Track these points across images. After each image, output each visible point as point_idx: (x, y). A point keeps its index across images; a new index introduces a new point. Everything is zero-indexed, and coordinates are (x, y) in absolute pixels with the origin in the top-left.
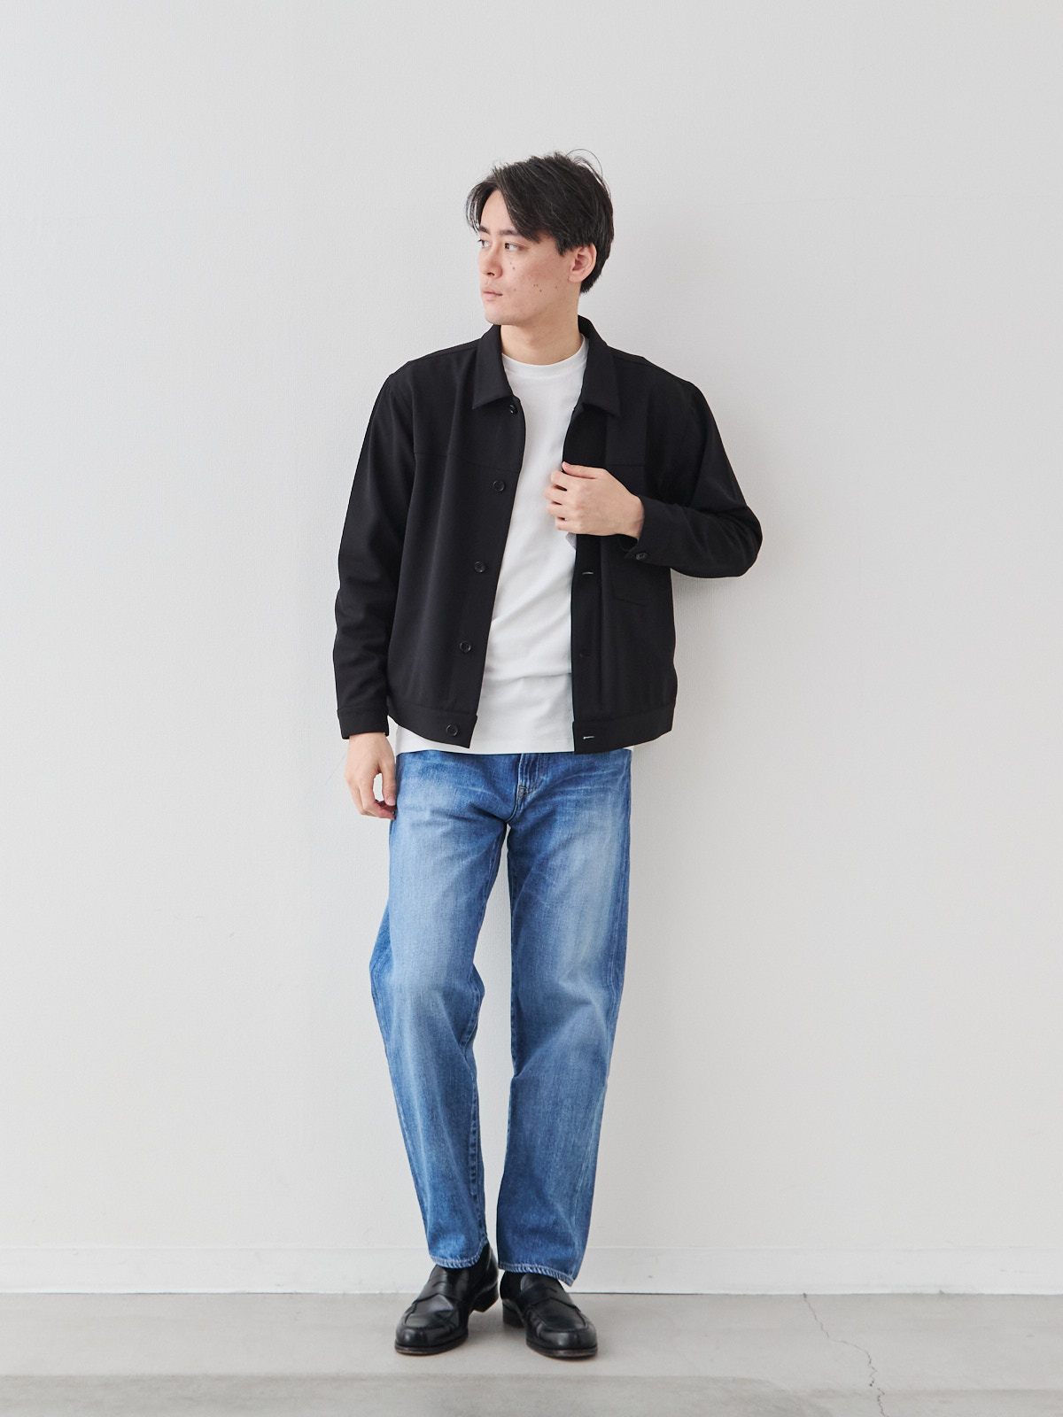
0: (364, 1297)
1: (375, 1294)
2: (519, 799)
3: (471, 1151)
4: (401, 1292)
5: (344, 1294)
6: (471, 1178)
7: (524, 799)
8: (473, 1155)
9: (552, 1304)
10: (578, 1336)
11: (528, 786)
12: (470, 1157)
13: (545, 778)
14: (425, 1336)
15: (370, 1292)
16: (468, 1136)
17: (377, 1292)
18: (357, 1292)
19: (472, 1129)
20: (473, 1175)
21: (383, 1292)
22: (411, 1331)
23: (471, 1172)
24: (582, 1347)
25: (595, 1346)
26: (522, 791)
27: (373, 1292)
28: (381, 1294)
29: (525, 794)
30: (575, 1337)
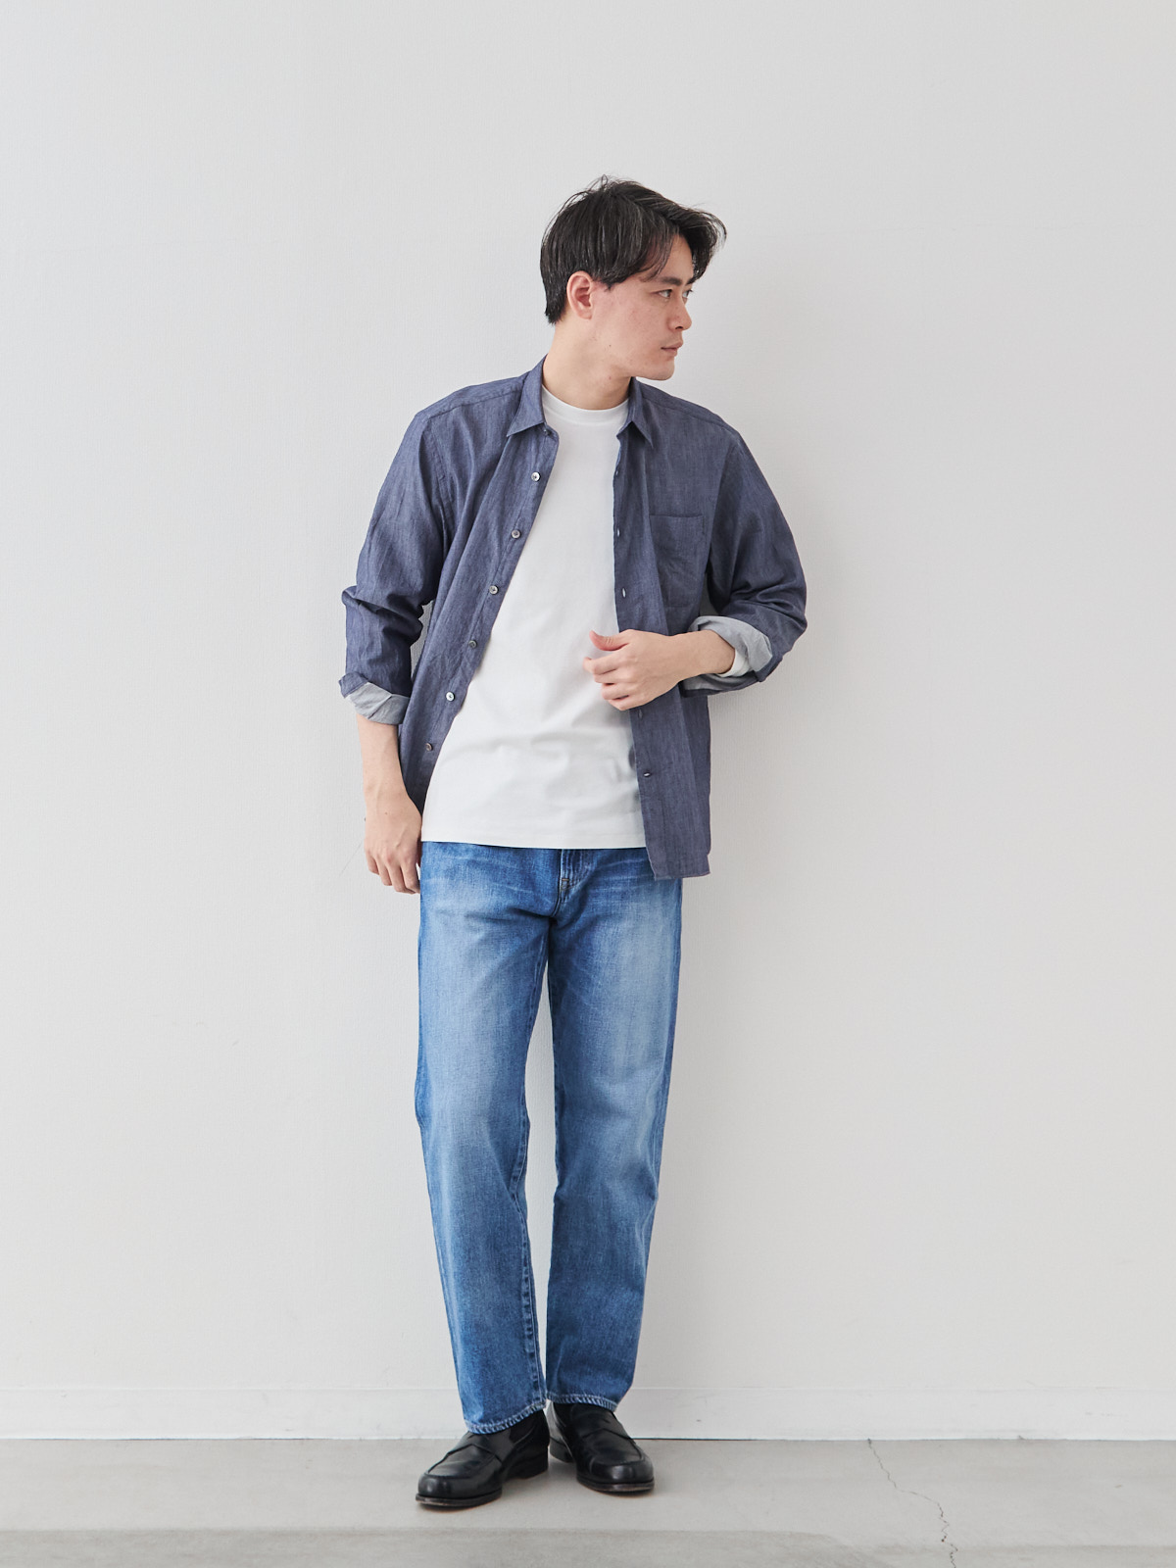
0: (382, 1443)
1: (395, 1440)
2: (562, 892)
3: (524, 1302)
4: (423, 1437)
5: (361, 1440)
6: (526, 1333)
7: (567, 892)
8: (527, 1307)
9: (604, 1436)
10: (634, 1470)
11: (571, 877)
12: (523, 1309)
13: (590, 868)
14: (449, 1487)
15: (388, 1438)
16: (520, 1285)
17: (396, 1438)
18: (376, 1438)
19: (524, 1276)
20: (529, 1329)
21: (404, 1437)
22: (434, 1480)
23: (526, 1326)
24: (638, 1482)
25: (652, 1480)
26: (565, 883)
27: (392, 1438)
28: (401, 1440)
29: (568, 886)
30: (630, 1470)
